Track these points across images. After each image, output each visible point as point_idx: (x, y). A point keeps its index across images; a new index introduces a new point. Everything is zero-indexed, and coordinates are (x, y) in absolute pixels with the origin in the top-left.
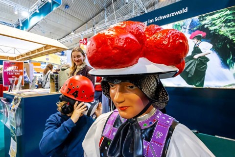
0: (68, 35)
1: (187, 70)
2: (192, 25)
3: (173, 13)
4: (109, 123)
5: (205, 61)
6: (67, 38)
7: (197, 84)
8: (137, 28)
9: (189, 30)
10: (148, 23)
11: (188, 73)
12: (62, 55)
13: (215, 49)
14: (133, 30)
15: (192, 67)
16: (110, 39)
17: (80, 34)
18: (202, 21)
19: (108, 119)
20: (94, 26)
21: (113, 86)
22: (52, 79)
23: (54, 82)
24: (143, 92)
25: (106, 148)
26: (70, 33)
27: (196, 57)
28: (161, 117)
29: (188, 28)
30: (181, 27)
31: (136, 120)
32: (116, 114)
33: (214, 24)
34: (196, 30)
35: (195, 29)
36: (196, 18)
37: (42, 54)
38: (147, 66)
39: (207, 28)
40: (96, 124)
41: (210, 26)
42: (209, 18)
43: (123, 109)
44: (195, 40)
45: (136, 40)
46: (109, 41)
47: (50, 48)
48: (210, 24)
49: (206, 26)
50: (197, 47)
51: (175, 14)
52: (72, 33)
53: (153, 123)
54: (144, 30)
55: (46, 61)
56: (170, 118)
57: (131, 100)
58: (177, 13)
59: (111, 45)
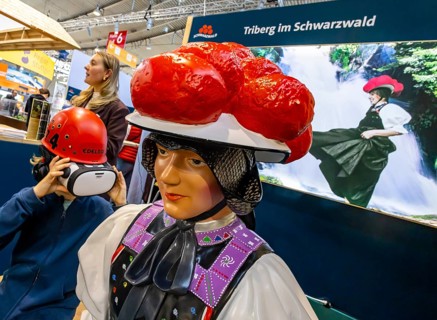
0: (86, 14)
1: (340, 161)
2: (377, 60)
3: (340, 23)
4: (138, 223)
5: (386, 149)
6: (82, 22)
7: (353, 198)
8: (231, 60)
9: (367, 69)
10: (276, 30)
11: (340, 168)
12: (61, 58)
13: (415, 127)
14: (222, 63)
15: (352, 157)
16: (179, 73)
17: (114, 19)
18: (402, 55)
19: (139, 215)
20: (150, 8)
21: (163, 152)
22: (37, 110)
23: (39, 117)
24: (214, 174)
25: (124, 266)
26: (92, 11)
27: (367, 134)
28: (240, 232)
29: (365, 64)
30: (350, 59)
31: (192, 227)
32: (156, 210)
33: (427, 68)
34: (383, 73)
35: (380, 70)
36: (389, 46)
37: (17, 47)
38: (230, 131)
39: (409, 75)
40: (113, 219)
41: (418, 73)
42: (420, 53)
43: (173, 198)
44: (375, 97)
45: (222, 83)
46: (176, 74)
47: (39, 36)
48: (419, 67)
49: (407, 70)
50: (376, 114)
51: (345, 26)
52: (96, 13)
53: (223, 239)
54: (244, 65)
55: (20, 63)
56: (258, 238)
57: (191, 186)
58: (349, 24)
59: (179, 82)
